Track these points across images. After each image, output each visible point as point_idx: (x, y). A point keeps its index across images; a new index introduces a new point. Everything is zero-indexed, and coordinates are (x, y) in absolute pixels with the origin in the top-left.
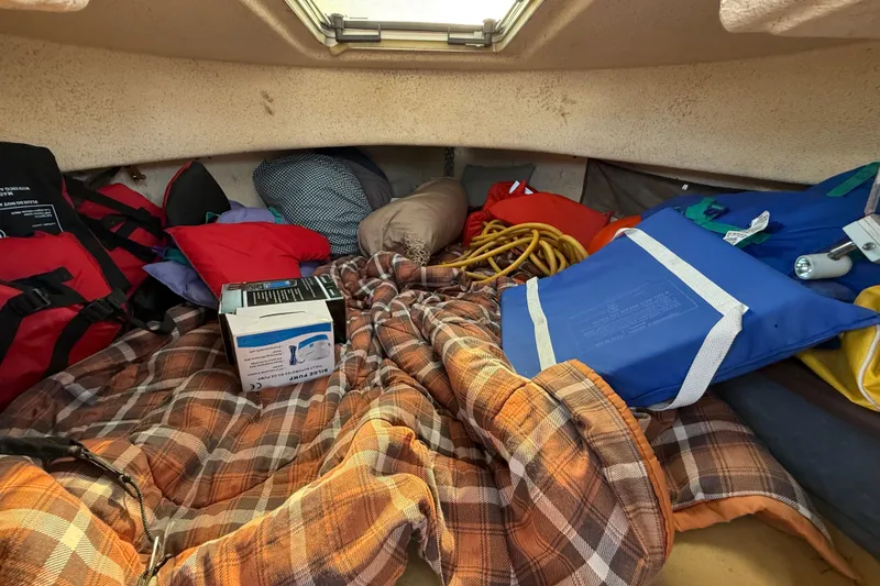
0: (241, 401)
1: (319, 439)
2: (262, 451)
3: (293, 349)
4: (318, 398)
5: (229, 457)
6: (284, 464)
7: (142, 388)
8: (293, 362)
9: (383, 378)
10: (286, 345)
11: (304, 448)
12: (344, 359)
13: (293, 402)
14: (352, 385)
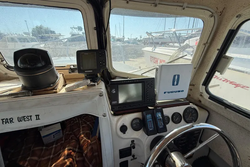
0: (44, 148)
1: (58, 153)
2: (49, 157)
3: (54, 135)
4: (59, 144)
5: (43, 159)
6: (52, 158)
7: (23, 148)
8: (54, 137)
9: (71, 138)
10: (52, 135)
11: (56, 155)
12: (64, 134)
13: (54, 146)
14: (66, 140)
